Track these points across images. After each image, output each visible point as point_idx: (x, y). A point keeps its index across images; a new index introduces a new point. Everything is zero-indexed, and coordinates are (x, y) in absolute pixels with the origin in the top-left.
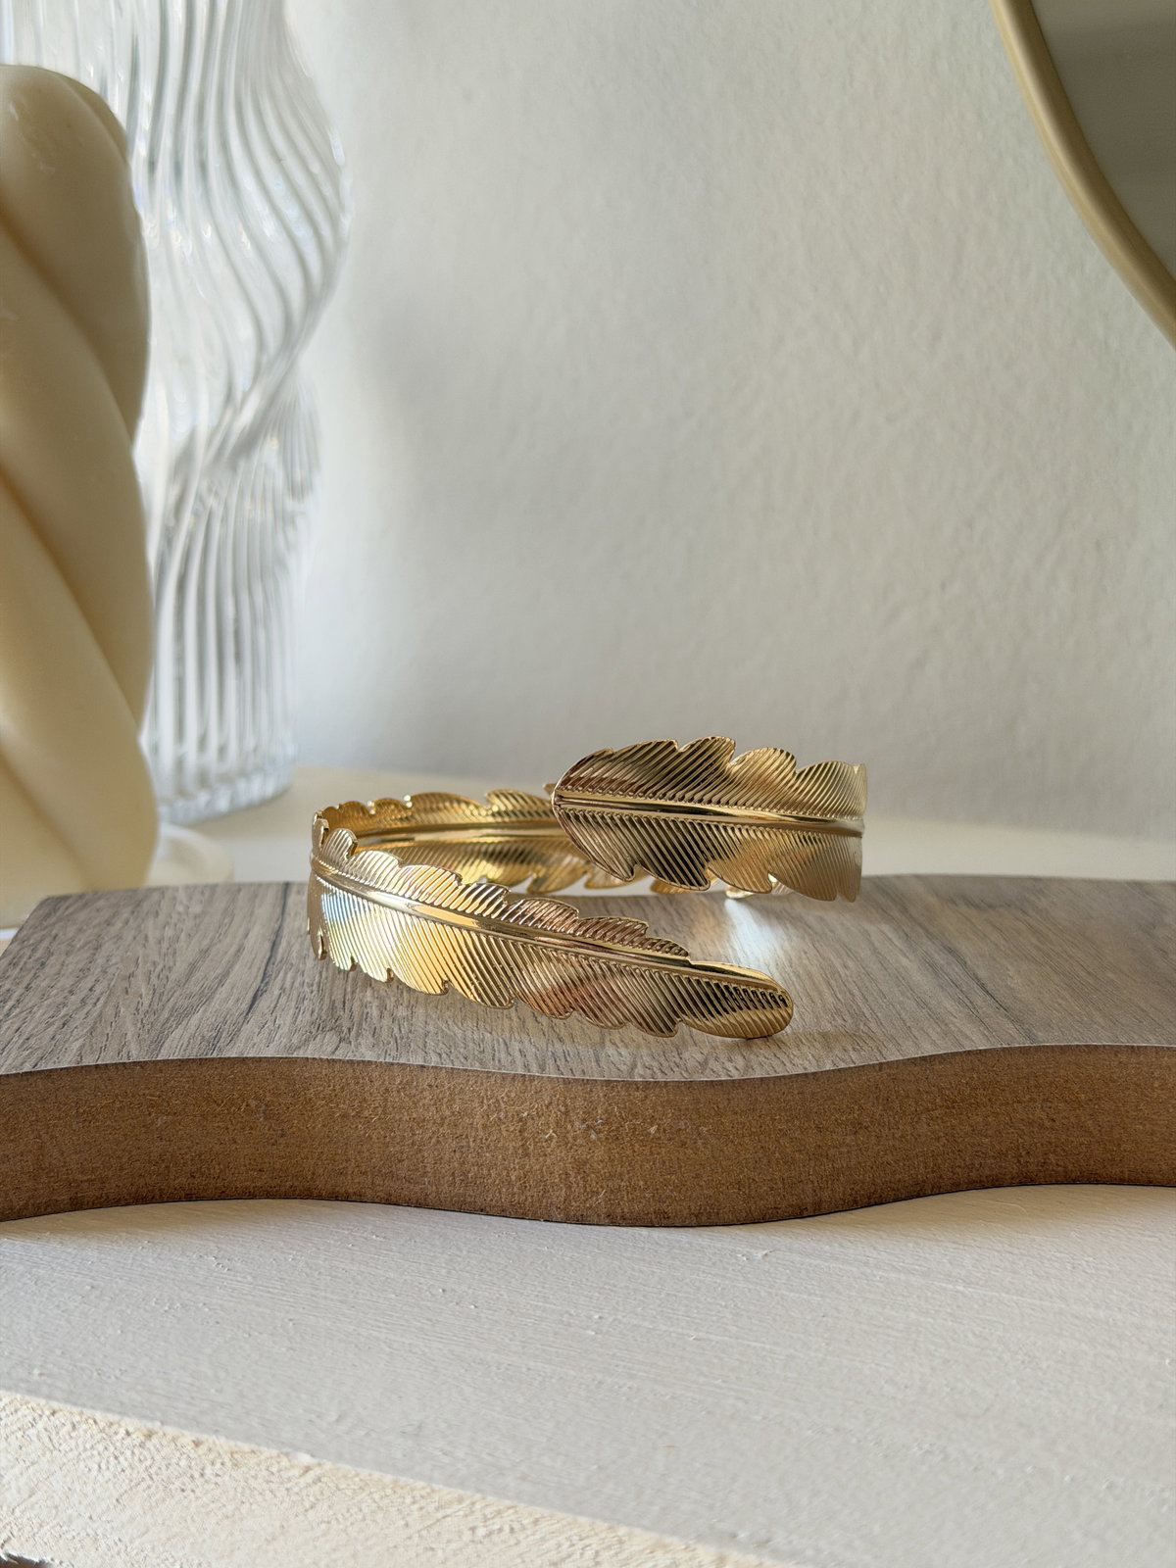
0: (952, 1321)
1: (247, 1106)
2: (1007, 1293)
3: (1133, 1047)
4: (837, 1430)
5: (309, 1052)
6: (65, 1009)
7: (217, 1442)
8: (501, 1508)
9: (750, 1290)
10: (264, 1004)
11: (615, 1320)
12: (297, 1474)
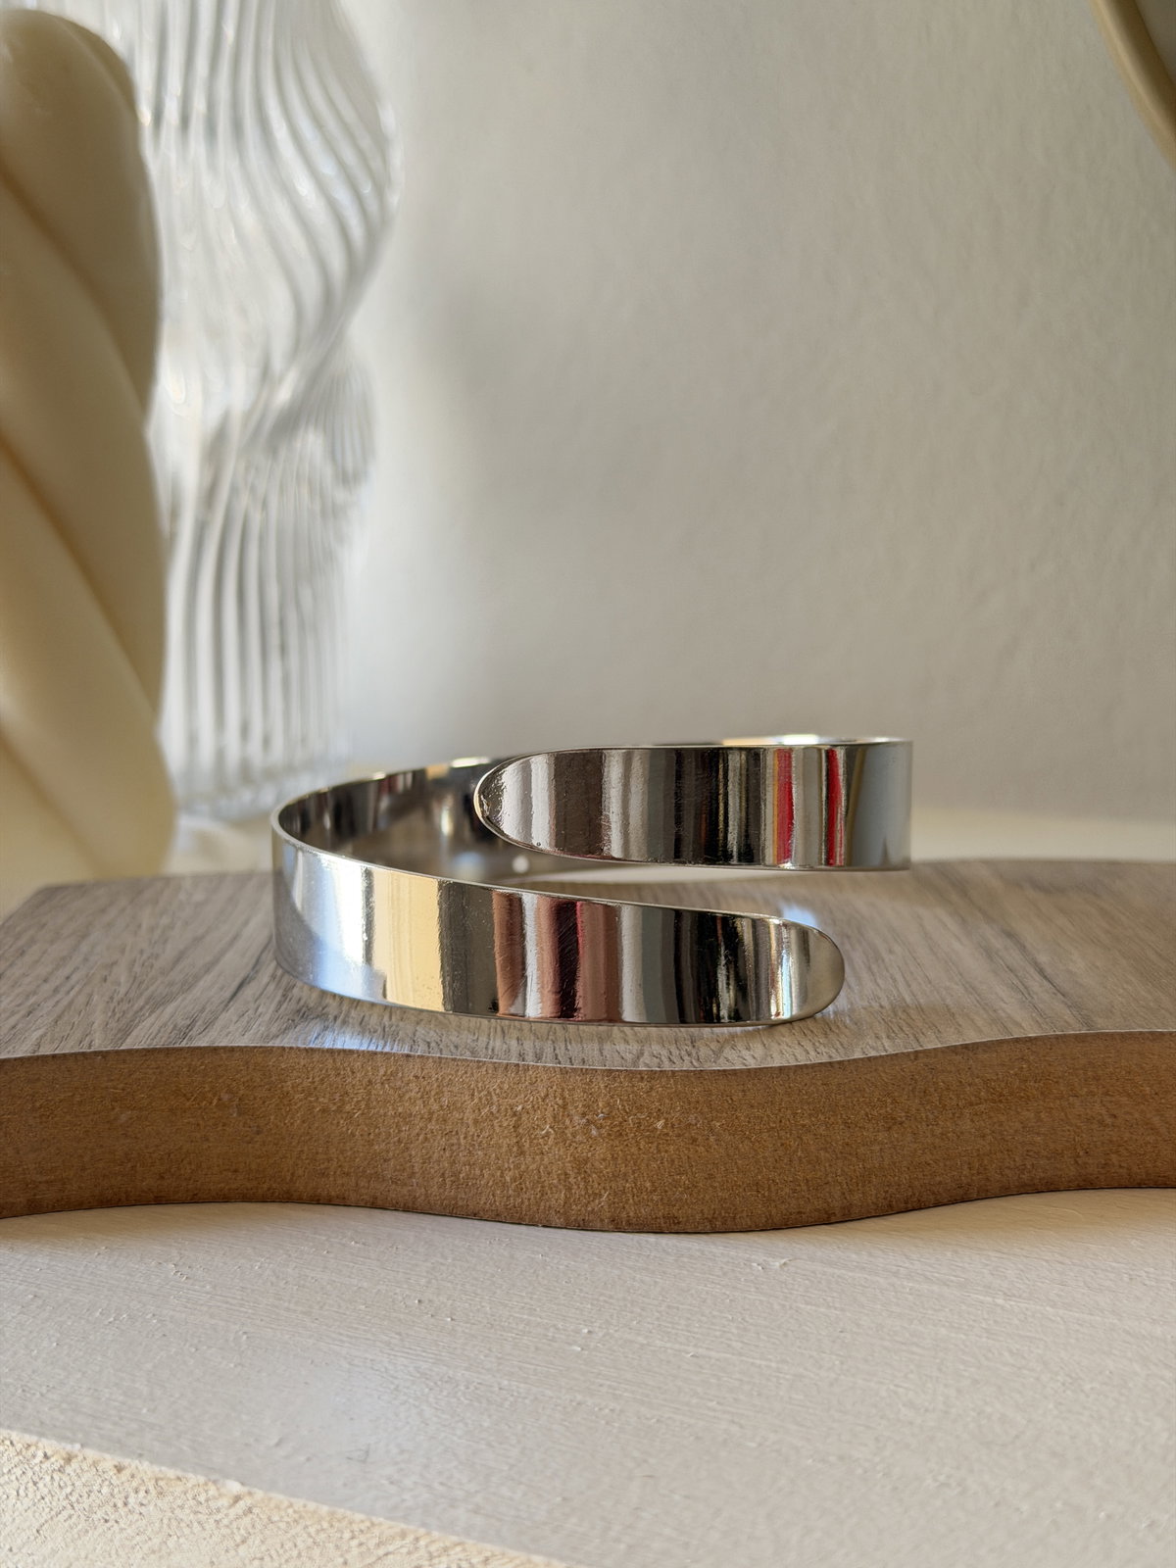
0: (988, 1338)
1: (220, 1099)
2: (1053, 1307)
4: (841, 1458)
5: (287, 1041)
6: (35, 997)
7: (140, 1468)
8: (448, 1544)
9: (761, 1302)
10: (249, 992)
11: (607, 1334)
12: (226, 1504)
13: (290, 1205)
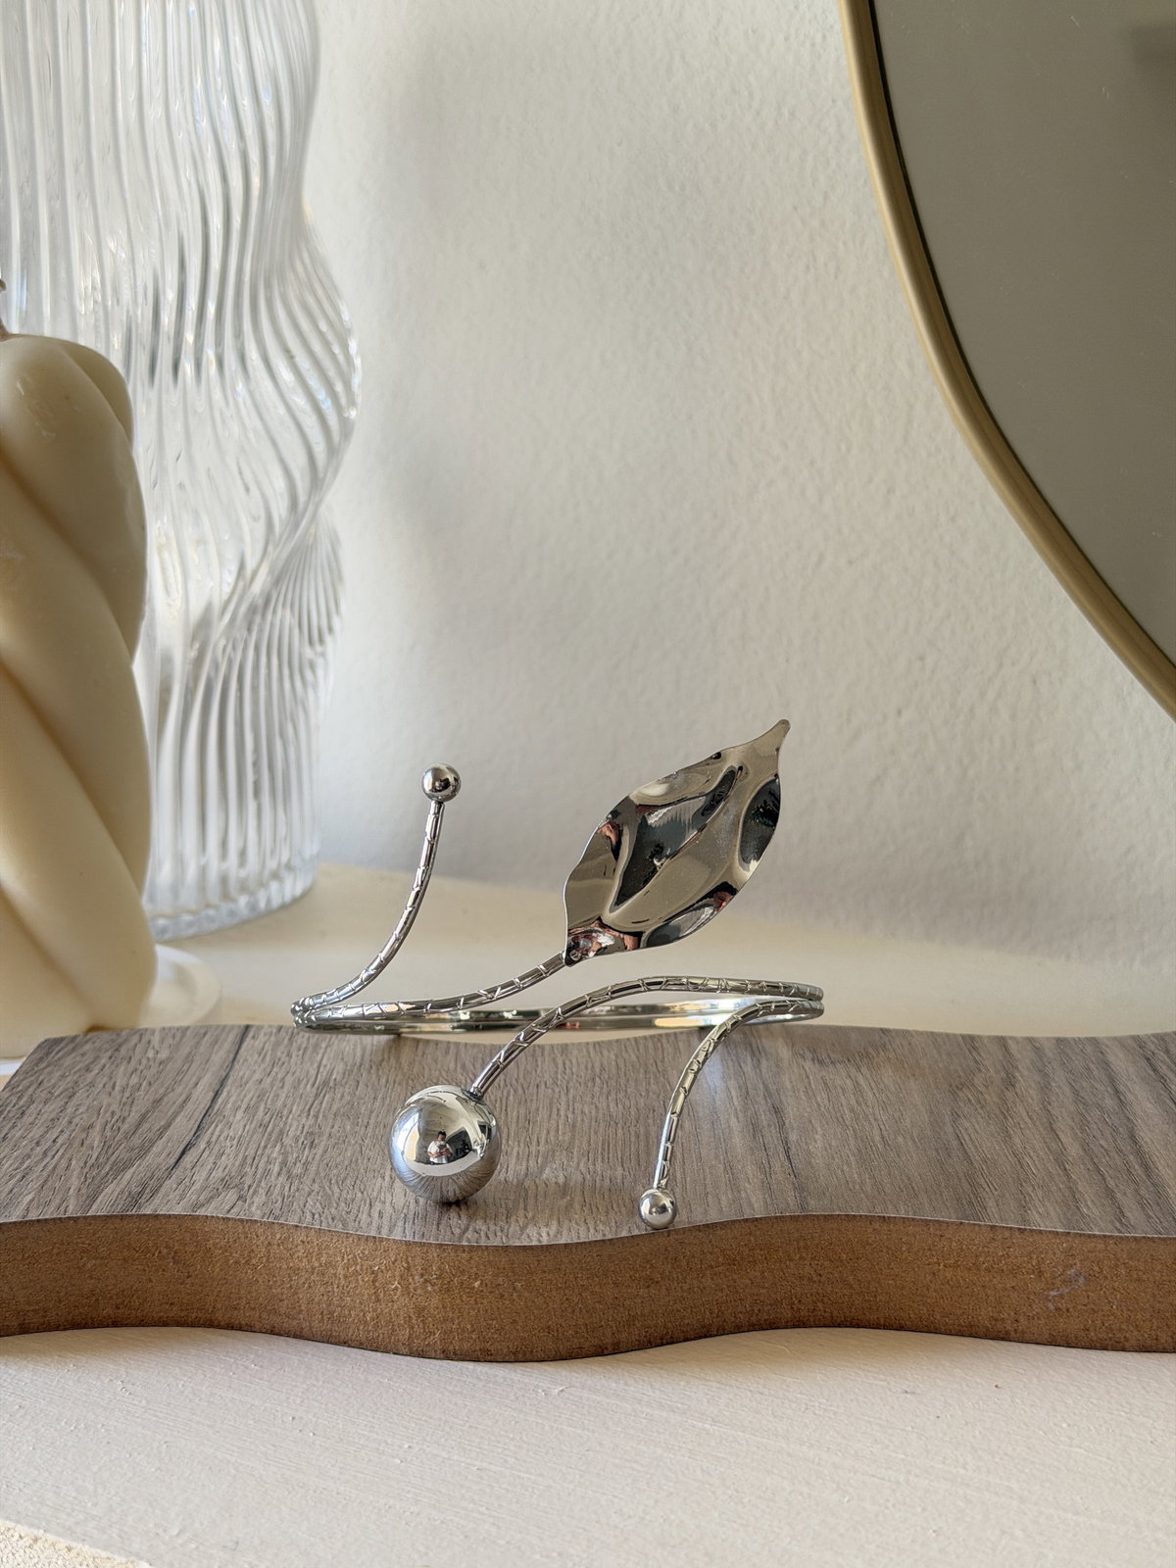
0: (689, 1457)
1: (160, 1252)
2: (743, 1432)
3: (884, 1217)
5: (209, 1211)
6: (29, 1161)
7: (84, 1549)
9: (537, 1423)
10: (189, 1158)
11: (420, 1449)
13: (211, 1330)
